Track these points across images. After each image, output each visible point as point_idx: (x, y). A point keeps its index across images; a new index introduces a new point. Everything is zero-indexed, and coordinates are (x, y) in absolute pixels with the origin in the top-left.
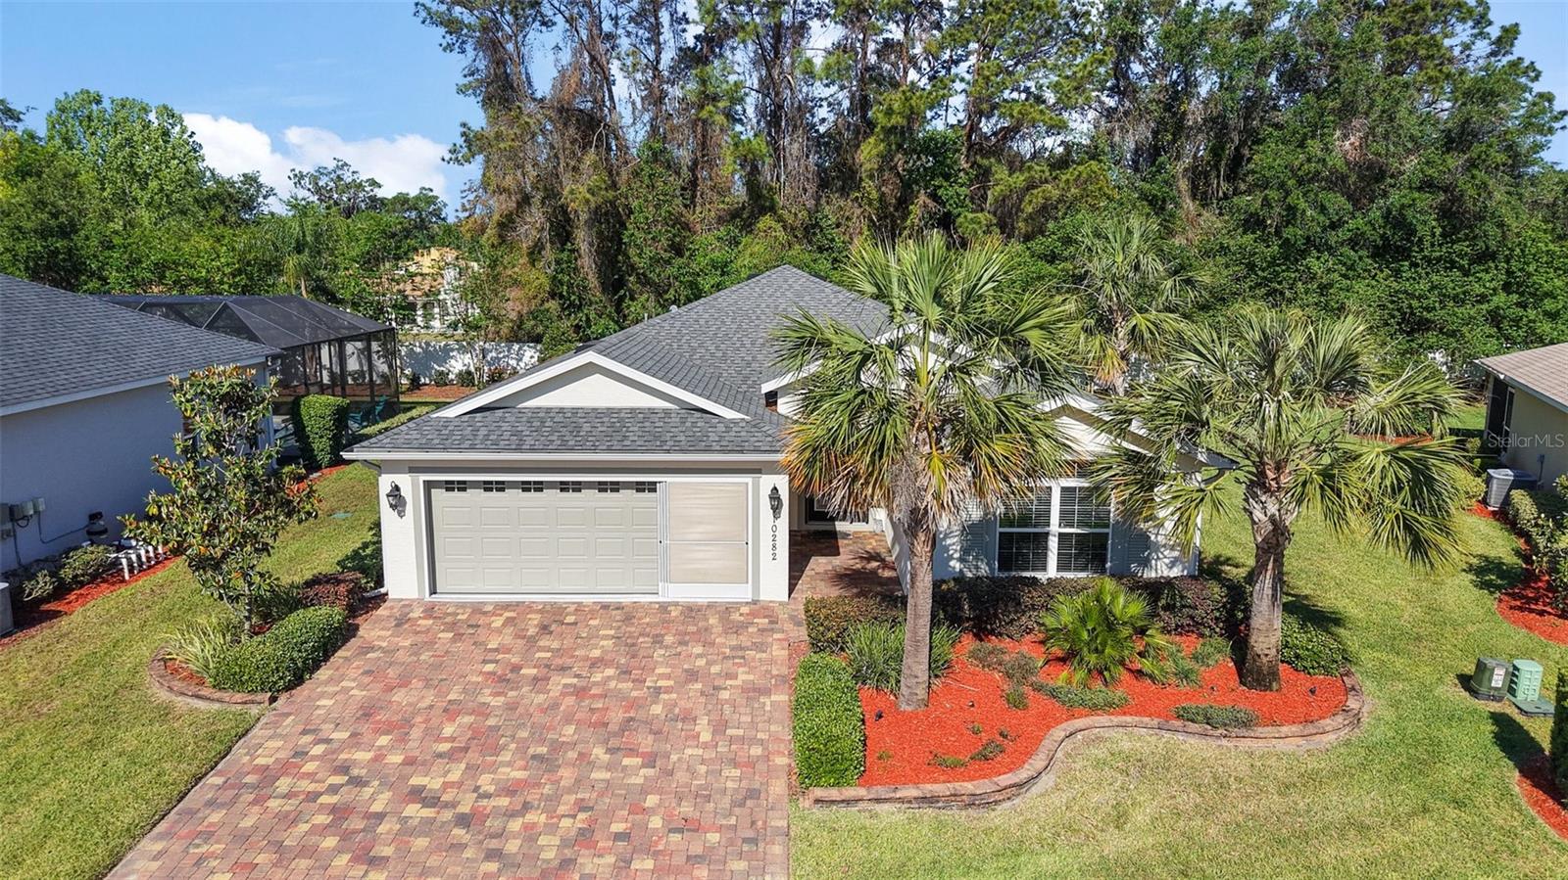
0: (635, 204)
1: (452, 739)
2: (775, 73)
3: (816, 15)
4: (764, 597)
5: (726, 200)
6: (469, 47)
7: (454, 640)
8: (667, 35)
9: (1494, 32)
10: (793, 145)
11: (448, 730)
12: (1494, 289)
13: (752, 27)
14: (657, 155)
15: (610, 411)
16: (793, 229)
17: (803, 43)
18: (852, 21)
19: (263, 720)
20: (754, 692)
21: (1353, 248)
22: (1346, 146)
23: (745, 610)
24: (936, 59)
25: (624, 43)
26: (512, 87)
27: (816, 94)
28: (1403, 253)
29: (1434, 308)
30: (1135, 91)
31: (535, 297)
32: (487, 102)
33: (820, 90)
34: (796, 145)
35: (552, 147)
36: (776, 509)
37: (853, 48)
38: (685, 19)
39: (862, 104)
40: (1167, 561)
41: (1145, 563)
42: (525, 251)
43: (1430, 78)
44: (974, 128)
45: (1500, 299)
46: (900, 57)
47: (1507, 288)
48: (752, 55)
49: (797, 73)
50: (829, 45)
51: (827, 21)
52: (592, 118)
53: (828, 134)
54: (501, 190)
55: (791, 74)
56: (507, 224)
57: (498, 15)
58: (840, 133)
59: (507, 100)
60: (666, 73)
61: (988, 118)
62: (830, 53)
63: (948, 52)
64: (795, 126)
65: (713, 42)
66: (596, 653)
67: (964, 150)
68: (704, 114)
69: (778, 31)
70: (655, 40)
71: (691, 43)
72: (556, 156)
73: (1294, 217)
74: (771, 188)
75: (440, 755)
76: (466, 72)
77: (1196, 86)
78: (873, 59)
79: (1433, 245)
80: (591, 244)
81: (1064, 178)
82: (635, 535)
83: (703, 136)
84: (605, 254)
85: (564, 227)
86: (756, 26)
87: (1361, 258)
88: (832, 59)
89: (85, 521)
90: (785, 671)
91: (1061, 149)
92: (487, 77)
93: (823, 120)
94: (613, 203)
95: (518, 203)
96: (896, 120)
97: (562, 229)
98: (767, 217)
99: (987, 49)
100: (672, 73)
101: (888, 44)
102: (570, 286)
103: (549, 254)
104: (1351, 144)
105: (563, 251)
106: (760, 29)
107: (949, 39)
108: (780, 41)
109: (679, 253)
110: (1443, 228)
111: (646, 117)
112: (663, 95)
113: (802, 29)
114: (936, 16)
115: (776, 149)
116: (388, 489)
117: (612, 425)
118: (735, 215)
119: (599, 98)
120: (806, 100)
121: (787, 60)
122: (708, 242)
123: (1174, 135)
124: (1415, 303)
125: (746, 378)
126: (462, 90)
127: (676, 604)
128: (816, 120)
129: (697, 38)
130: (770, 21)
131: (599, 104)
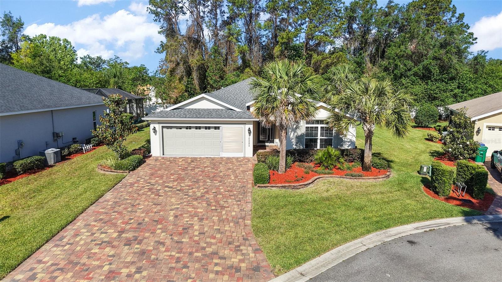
0: (209, 65)
1: (173, 179)
2: (250, 27)
3: (262, 11)
4: (247, 156)
5: (236, 64)
6: (162, 20)
7: (170, 163)
8: (219, 16)
9: (457, 15)
10: (255, 48)
11: (172, 177)
12: (455, 88)
13: (243, 14)
14: (216, 51)
15: (208, 110)
16: (255, 72)
17: (258, 19)
18: (272, 12)
19: (128, 176)
20: (244, 172)
21: (414, 76)
22: (411, 47)
23: (242, 158)
24: (297, 23)
25: (207, 19)
26: (174, 31)
27: (262, 34)
28: (429, 78)
29: (438, 94)
30: (354, 33)
31: (181, 92)
32: (167, 36)
33: (263, 33)
34: (256, 48)
35: (186, 48)
36: (250, 133)
37: (273, 20)
38: (224, 12)
39: (276, 36)
40: (347, 145)
41: (342, 146)
42: (178, 79)
43: (438, 28)
44: (307, 43)
45: (456, 91)
46: (286, 23)
47: (459, 87)
48: (243, 22)
49: (257, 27)
50: (266, 20)
51: (265, 13)
52: (197, 40)
53: (266, 45)
54: (171, 61)
55: (255, 28)
56: (172, 71)
57: (171, 11)
58: (269, 45)
59: (173, 35)
60: (219, 28)
61: (312, 40)
62: (266, 22)
63: (300, 21)
64: (256, 43)
65: (232, 18)
66: (206, 165)
67: (304, 49)
68: (230, 39)
69: (251, 15)
70: (215, 18)
71: (226, 19)
72: (187, 51)
73: (397, 67)
74: (249, 60)
75: (171, 181)
76: (161, 27)
77: (370, 31)
78: (278, 23)
79: (437, 75)
80: (197, 76)
81: (332, 57)
82: (214, 140)
83: (229, 46)
84: (201, 79)
85: (189, 72)
86: (245, 14)
87: (416, 79)
88: (266, 23)
89: (72, 140)
90: (252, 168)
91: (333, 49)
92: (167, 29)
93: (264, 41)
94: (203, 64)
95: (176, 65)
96: (285, 40)
97: (189, 73)
98: (248, 68)
99: (311, 21)
100: (220, 28)
101: (283, 19)
102: (191, 88)
103: (185, 79)
104: (413, 47)
105: (189, 78)
106: (246, 15)
107: (300, 18)
108: (251, 18)
109: (222, 79)
110: (440, 70)
111: (213, 40)
112: (218, 34)
113: (258, 15)
114: (297, 11)
115: (251, 50)
116: (153, 128)
117: (209, 113)
118: (238, 68)
119: (199, 34)
120: (259, 36)
121: (254, 23)
122: (230, 76)
123: (365, 45)
124: (432, 92)
125: (242, 104)
126: (159, 33)
127: (225, 157)
128: (262, 41)
129: (227, 17)
130: (249, 12)
131: (199, 36)
